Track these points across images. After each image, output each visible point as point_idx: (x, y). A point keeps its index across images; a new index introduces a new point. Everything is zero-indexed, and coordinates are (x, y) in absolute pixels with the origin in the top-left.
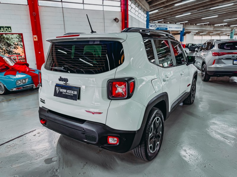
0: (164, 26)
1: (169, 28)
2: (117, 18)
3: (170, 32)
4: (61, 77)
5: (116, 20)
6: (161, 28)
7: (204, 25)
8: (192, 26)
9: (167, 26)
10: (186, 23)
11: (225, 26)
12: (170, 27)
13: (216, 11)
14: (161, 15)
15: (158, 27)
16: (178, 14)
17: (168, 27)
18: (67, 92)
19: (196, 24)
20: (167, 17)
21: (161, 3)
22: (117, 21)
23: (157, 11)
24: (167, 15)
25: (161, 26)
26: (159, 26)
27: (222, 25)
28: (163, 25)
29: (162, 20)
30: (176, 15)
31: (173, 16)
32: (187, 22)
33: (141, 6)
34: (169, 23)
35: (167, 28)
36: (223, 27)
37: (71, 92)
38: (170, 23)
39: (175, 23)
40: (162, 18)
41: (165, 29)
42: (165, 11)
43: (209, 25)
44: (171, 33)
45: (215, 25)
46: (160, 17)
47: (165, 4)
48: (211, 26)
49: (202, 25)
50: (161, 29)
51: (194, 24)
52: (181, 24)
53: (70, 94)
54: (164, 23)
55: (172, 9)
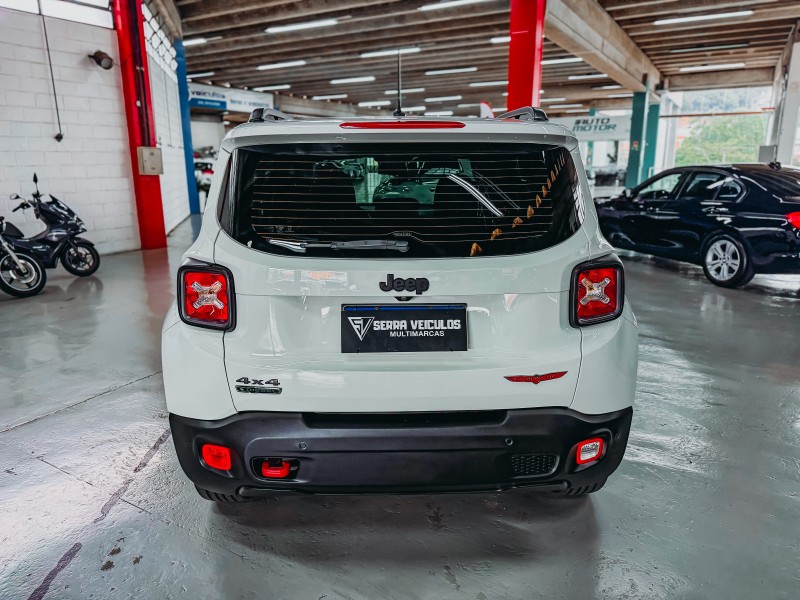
0: (214, 94)
1: (232, 101)
2: (103, 50)
3: (225, 117)
4: (390, 276)
5: (98, 58)
6: (204, 100)
7: (332, 100)
8: (300, 102)
9: (224, 97)
10: (281, 92)
11: (383, 108)
12: (234, 98)
13: (371, 65)
14: (208, 56)
15: (196, 96)
16: (265, 59)
17: (227, 100)
18: (414, 327)
19: (309, 97)
20: (228, 65)
21: (221, 17)
22: (105, 62)
23: (201, 41)
24: (231, 61)
25: (204, 94)
26: (198, 93)
27: (376, 107)
28: (211, 92)
29: (211, 74)
30: (257, 61)
31: (248, 63)
32: (287, 87)
33: (164, 17)
34: (228, 85)
35: (223, 104)
36: (378, 111)
37: (432, 325)
38: (232, 86)
39: (250, 89)
40: (212, 67)
41: (218, 104)
42: (227, 44)
43: (344, 101)
44: (227, 120)
45: (361, 105)
46: (203, 64)
47: (236, 21)
48: (349, 107)
49: (325, 100)
50: (207, 103)
51: (305, 97)
52: (265, 92)
53: (426, 333)
54: (214, 83)
55: (253, 41)
